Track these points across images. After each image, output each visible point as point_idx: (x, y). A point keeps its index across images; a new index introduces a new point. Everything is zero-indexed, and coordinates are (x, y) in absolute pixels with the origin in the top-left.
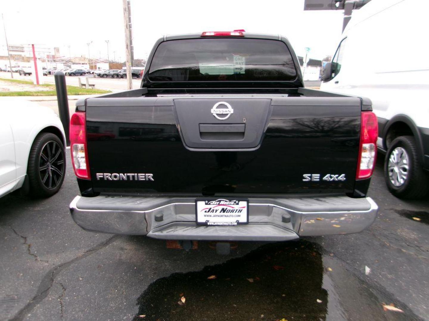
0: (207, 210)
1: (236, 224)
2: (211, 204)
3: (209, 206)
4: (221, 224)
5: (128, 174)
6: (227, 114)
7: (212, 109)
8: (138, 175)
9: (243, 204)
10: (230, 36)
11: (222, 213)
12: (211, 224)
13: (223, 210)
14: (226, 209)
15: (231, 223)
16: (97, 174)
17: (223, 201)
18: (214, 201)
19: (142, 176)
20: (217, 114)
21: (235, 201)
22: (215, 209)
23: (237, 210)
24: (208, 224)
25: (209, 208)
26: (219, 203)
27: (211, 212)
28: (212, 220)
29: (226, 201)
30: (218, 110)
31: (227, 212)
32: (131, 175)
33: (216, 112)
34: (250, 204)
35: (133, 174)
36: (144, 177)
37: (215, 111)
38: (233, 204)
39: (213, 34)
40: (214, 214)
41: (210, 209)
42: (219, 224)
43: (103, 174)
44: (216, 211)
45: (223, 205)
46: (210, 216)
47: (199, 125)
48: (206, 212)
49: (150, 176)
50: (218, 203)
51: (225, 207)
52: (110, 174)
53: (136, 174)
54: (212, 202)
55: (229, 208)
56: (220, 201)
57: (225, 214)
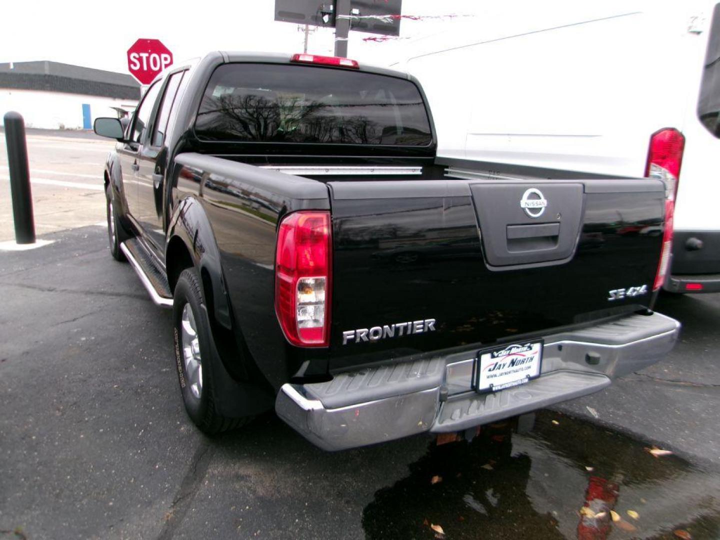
0: (492, 367)
1: (527, 380)
2: (500, 355)
3: (495, 360)
4: (510, 385)
5: (398, 325)
6: (541, 209)
7: (521, 201)
8: (413, 325)
9: (537, 347)
10: (337, 66)
11: (511, 368)
12: (497, 389)
13: (513, 363)
14: (517, 359)
15: (521, 380)
16: (344, 333)
17: (514, 347)
18: (504, 351)
19: (418, 326)
20: (530, 209)
21: (528, 345)
22: (502, 363)
23: (528, 358)
24: (494, 389)
25: (495, 363)
26: (510, 352)
27: (498, 368)
28: (498, 382)
29: (518, 348)
30: (531, 201)
31: (516, 365)
32: (402, 325)
33: (528, 205)
34: (545, 345)
35: (405, 324)
36: (422, 326)
37: (525, 202)
38: (526, 351)
39: (311, 59)
40: (501, 371)
41: (497, 364)
42: (507, 386)
43: (355, 332)
44: (504, 365)
45: (514, 354)
46: (495, 376)
47: (507, 228)
48: (490, 370)
49: (431, 322)
50: (508, 352)
51: (514, 357)
52: (366, 330)
53: (410, 323)
54: (501, 353)
55: (520, 358)
56: (510, 349)
57: (515, 368)
